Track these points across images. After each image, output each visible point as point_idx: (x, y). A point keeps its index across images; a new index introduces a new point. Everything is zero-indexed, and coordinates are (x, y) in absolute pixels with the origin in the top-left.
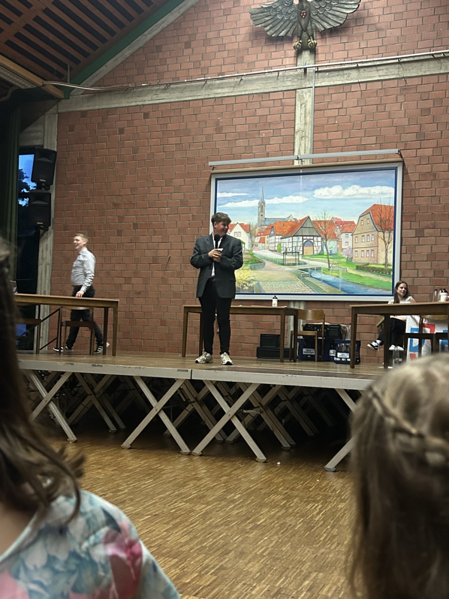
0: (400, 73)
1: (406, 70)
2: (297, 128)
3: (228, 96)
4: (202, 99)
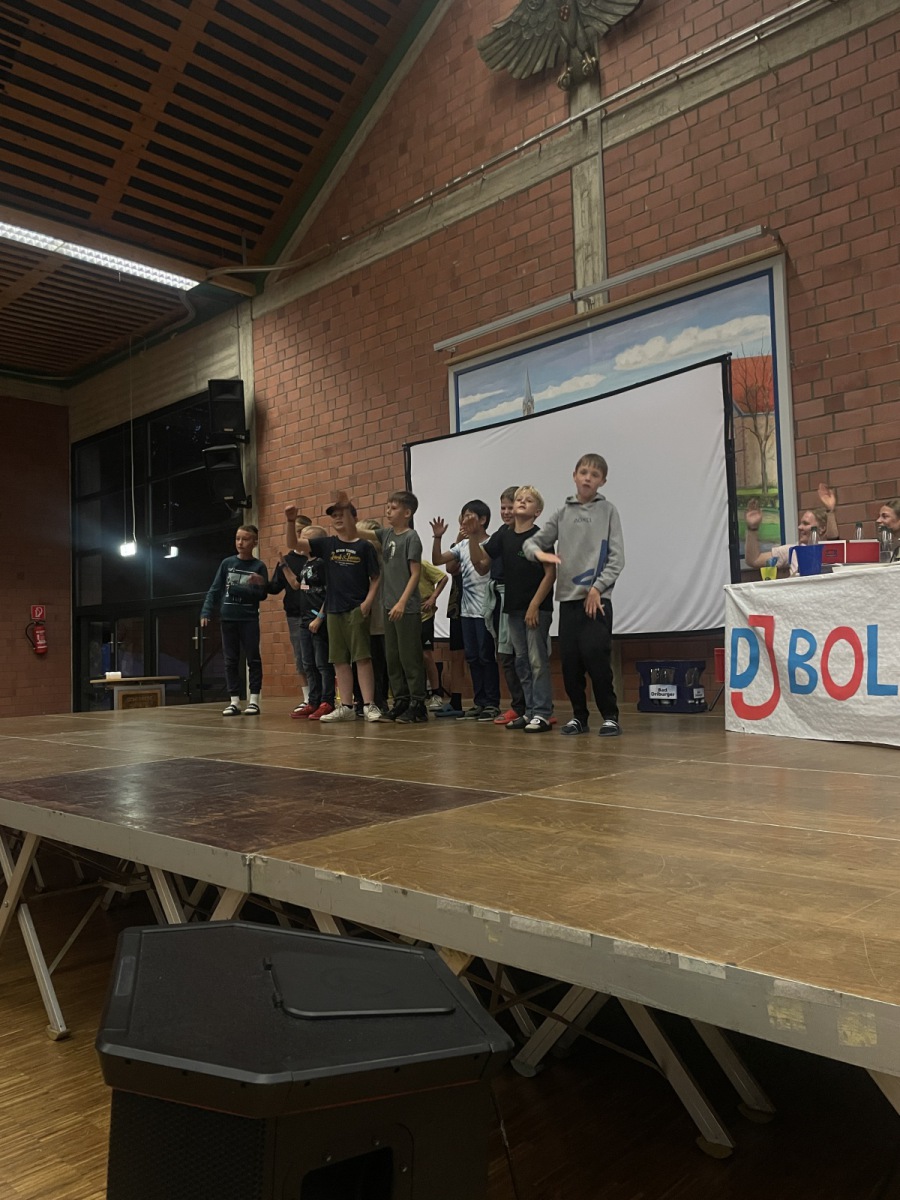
0: (762, 63)
2: (577, 242)
3: (465, 219)
4: (428, 237)
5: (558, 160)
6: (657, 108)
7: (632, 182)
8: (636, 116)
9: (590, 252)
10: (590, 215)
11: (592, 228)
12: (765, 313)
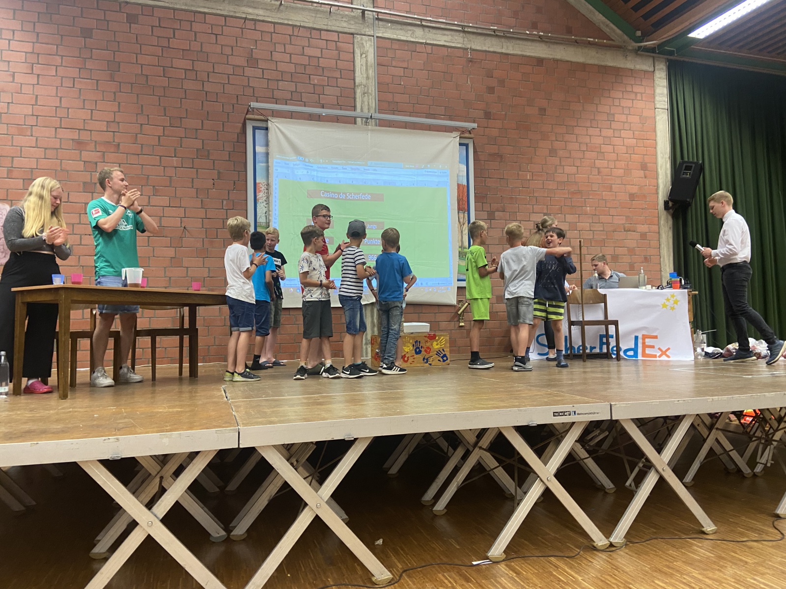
0: (465, 42)
1: (470, 41)
2: (358, 81)
3: (263, 21)
4: (225, 17)
5: (345, 25)
6: (410, 32)
7: (394, 63)
8: (397, 29)
9: (366, 90)
10: (367, 69)
11: (368, 78)
12: (464, 164)
